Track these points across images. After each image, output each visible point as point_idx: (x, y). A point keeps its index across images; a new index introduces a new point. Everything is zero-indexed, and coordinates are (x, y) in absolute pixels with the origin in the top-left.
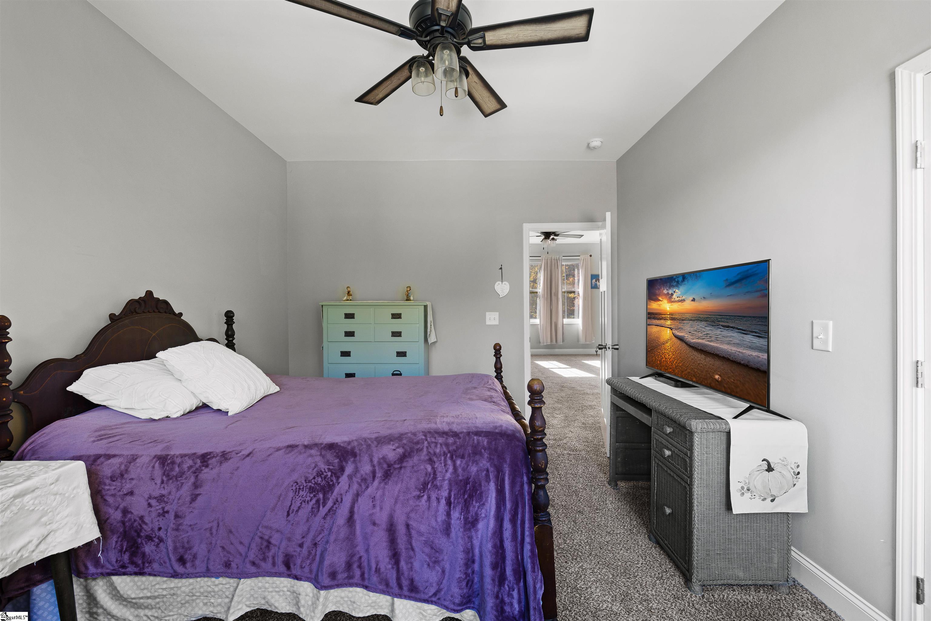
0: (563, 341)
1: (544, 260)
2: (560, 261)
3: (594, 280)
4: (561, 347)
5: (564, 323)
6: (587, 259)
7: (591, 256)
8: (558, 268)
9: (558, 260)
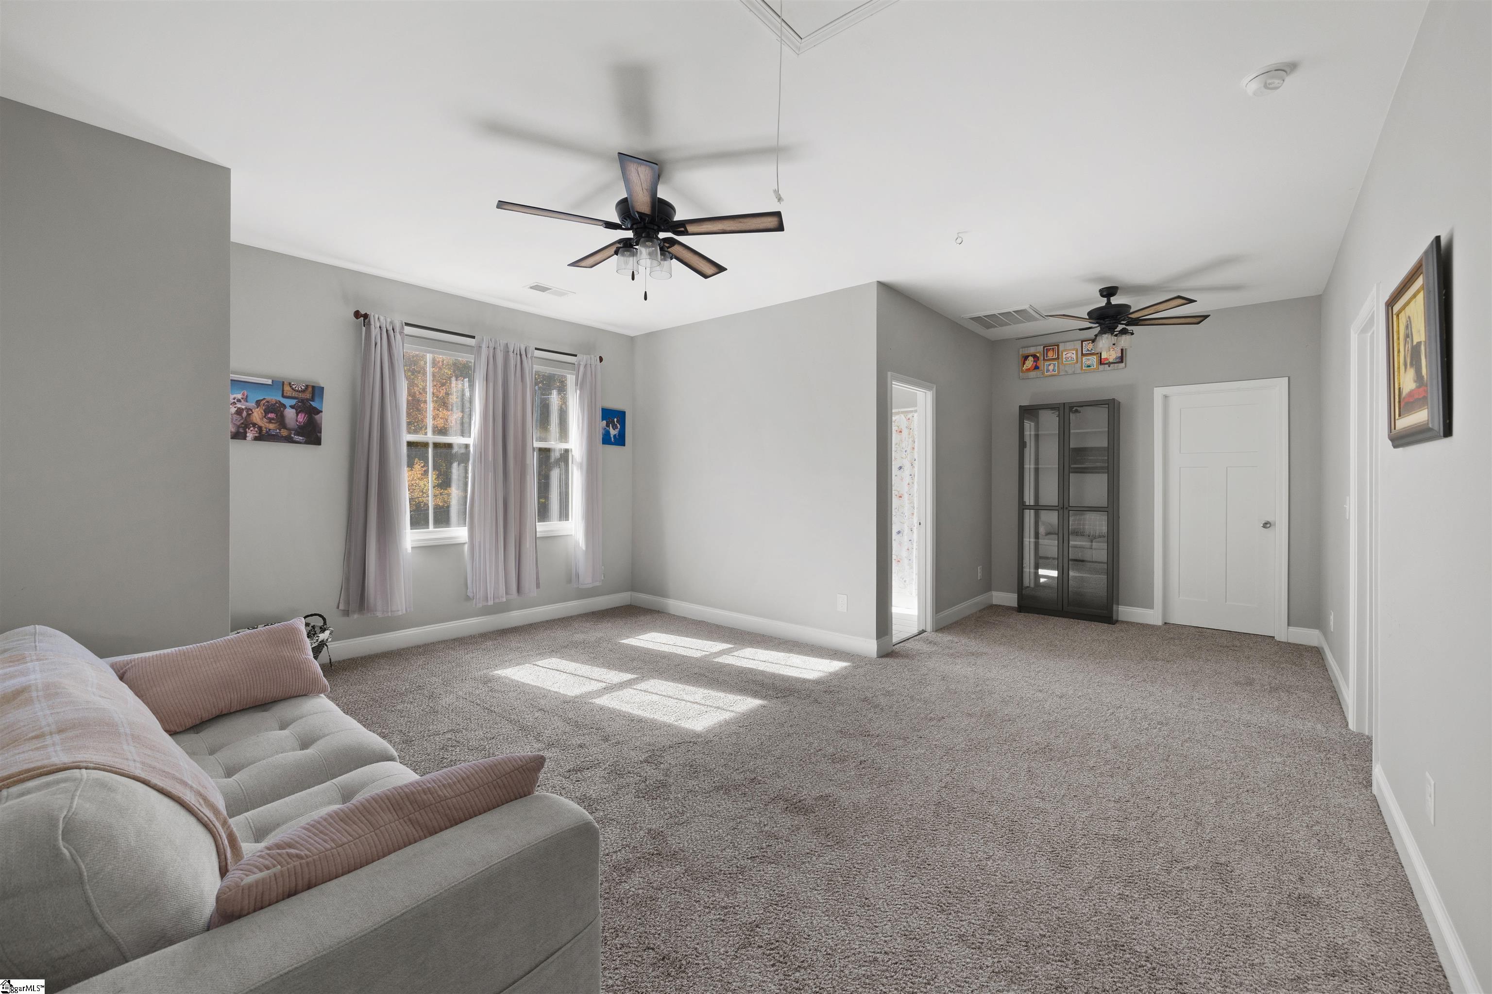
0: (538, 586)
1: (484, 349)
2: (530, 361)
3: (604, 424)
4: (529, 604)
5: (537, 536)
6: (593, 367)
7: (601, 359)
8: (523, 379)
9: (524, 357)
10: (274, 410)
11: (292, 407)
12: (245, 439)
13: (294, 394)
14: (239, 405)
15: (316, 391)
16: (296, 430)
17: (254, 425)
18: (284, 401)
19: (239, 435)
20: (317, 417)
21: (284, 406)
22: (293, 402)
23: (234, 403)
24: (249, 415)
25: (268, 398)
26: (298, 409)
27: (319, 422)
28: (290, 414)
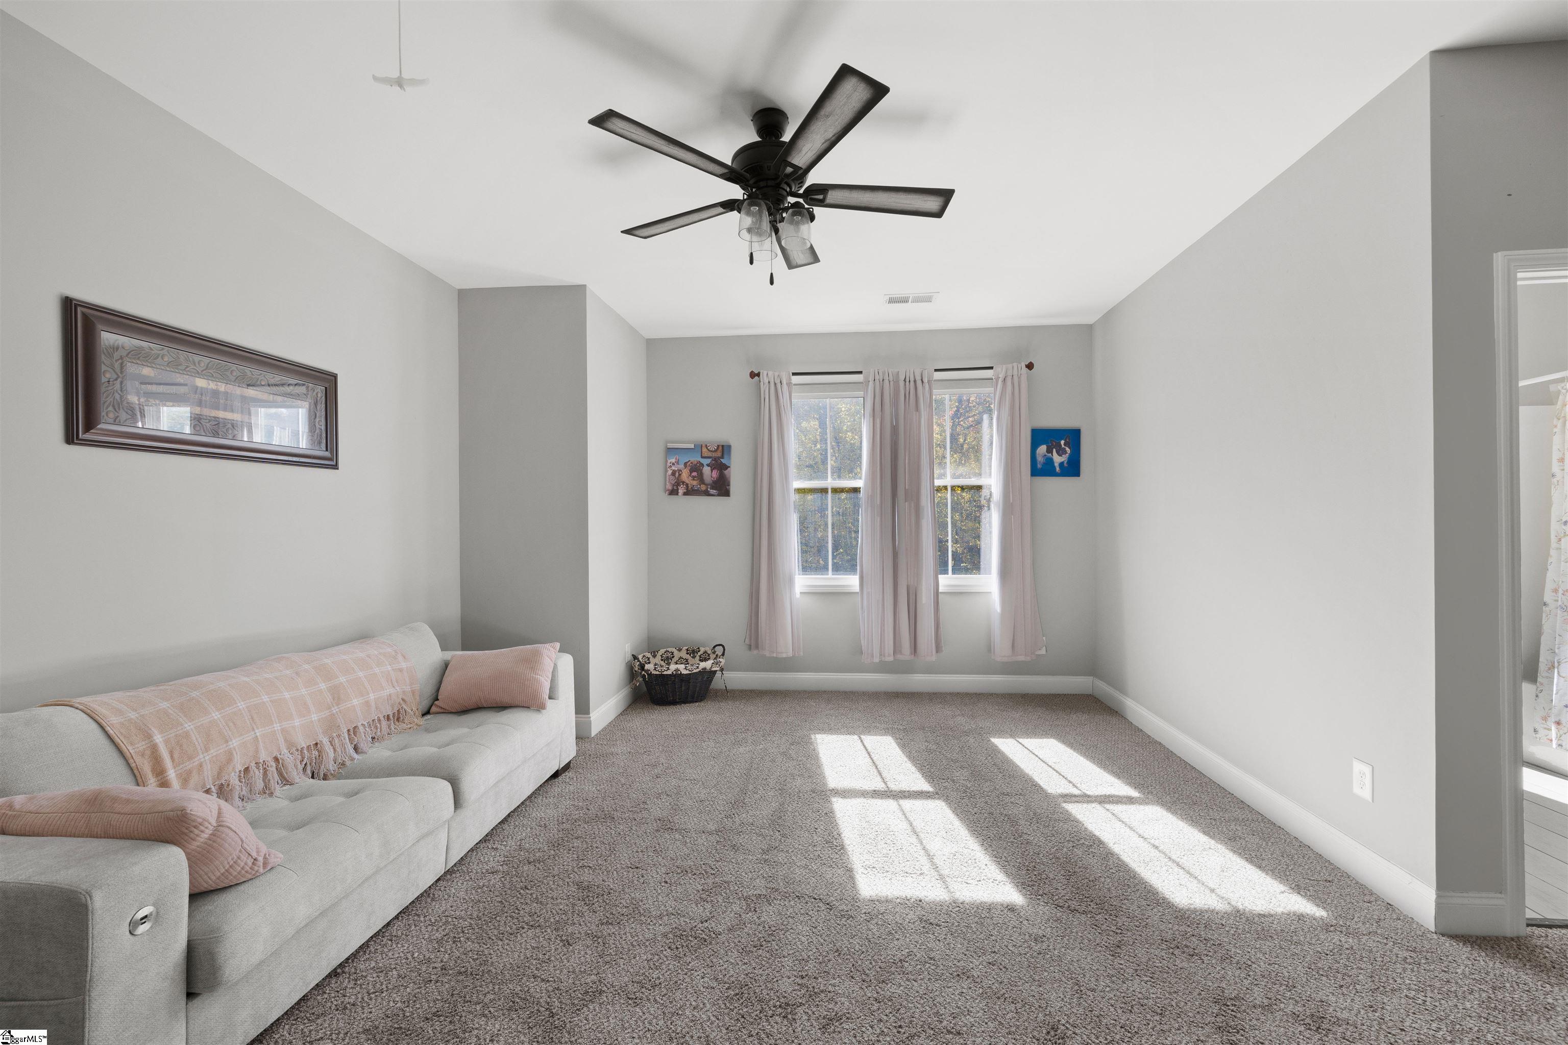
0: (938, 649)
1: (871, 383)
2: (927, 386)
3: (1042, 449)
4: (930, 669)
5: (941, 589)
6: (1016, 378)
7: (1030, 366)
8: (917, 408)
9: (919, 383)
10: (696, 469)
11: (708, 465)
12: (678, 495)
13: (710, 454)
14: (673, 468)
15: (725, 449)
16: (711, 485)
17: (683, 482)
18: (703, 461)
19: (673, 492)
20: (726, 472)
21: (703, 465)
22: (708, 461)
23: (671, 466)
24: (680, 475)
25: (692, 460)
26: (712, 467)
27: (727, 476)
28: (707, 470)
